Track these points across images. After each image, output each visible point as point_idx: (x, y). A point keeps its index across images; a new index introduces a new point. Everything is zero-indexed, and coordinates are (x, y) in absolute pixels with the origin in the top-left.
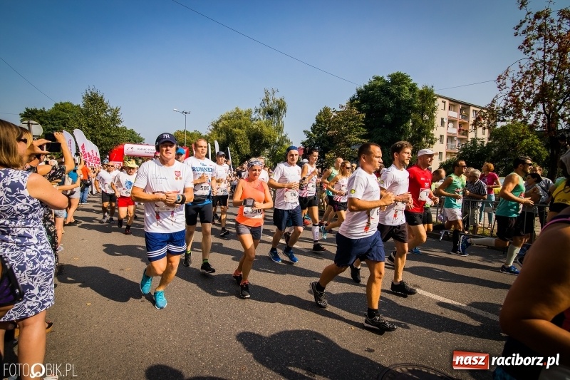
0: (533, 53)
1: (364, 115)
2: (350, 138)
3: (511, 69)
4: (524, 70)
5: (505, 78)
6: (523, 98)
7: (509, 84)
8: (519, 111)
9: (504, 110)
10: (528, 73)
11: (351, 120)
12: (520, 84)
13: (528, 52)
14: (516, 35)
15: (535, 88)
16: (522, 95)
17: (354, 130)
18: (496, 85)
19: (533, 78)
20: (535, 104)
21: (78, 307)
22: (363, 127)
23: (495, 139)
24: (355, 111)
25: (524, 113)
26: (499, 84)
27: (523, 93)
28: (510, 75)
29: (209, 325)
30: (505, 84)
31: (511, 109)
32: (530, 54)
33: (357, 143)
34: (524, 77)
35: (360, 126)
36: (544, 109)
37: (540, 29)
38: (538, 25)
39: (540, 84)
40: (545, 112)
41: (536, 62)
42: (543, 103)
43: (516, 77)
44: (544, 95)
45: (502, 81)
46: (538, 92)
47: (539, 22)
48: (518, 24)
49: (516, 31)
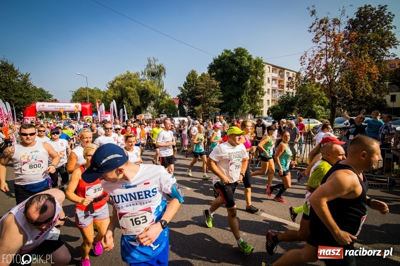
0: (320, 44)
2: (211, 100)
3: (308, 53)
4: (316, 53)
5: (305, 58)
6: (315, 71)
7: (307, 62)
8: (314, 79)
9: (305, 78)
10: (317, 55)
12: (313, 62)
13: (317, 42)
14: (310, 32)
15: (322, 66)
17: (214, 94)
19: (321, 59)
20: (322, 76)
23: (300, 93)
25: (317, 81)
26: (301, 61)
27: (315, 68)
28: (308, 56)
30: (304, 61)
31: (309, 78)
32: (319, 43)
34: (316, 58)
36: (327, 78)
37: (323, 29)
38: (323, 27)
39: (325, 63)
40: (328, 80)
41: (322, 50)
42: (327, 76)
43: (310, 57)
44: (327, 71)
45: (302, 59)
46: (323, 68)
47: (322, 25)
48: (311, 25)
49: (310, 29)
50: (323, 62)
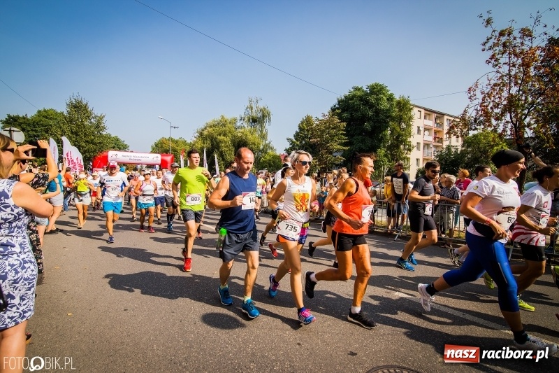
0: (500, 67)
1: (345, 124)
2: (332, 145)
3: (480, 82)
4: (492, 82)
5: (475, 90)
6: (491, 108)
7: (480, 97)
8: (489, 121)
9: (475, 120)
10: (495, 85)
11: (333, 129)
12: (489, 95)
13: (496, 65)
14: (483, 50)
15: (503, 99)
16: (491, 105)
17: (336, 138)
18: (467, 96)
19: (501, 90)
20: (503, 114)
21: (59, 317)
22: (344, 135)
23: (468, 146)
24: (336, 120)
25: (494, 122)
26: (469, 95)
27: (492, 103)
28: (480, 87)
29: (193, 332)
30: (475, 95)
31: (481, 118)
32: (497, 67)
33: (338, 151)
34: (492, 89)
35: (341, 134)
36: (511, 118)
37: (504, 45)
38: (503, 41)
39: (507, 95)
40: (512, 122)
41: (503, 76)
42: (510, 113)
43: (485, 89)
44: (511, 106)
45: (472, 93)
46: (505, 103)
47: (503, 39)
48: (485, 40)
49: (483, 47)
50: (505, 94)
